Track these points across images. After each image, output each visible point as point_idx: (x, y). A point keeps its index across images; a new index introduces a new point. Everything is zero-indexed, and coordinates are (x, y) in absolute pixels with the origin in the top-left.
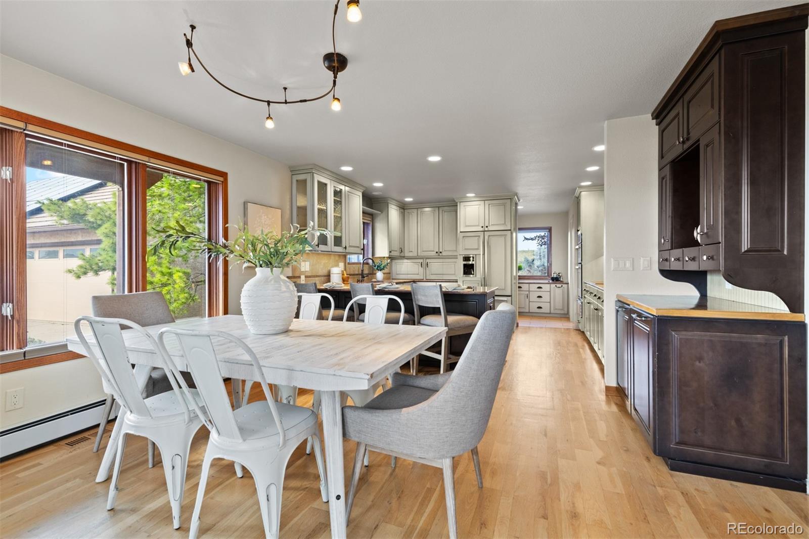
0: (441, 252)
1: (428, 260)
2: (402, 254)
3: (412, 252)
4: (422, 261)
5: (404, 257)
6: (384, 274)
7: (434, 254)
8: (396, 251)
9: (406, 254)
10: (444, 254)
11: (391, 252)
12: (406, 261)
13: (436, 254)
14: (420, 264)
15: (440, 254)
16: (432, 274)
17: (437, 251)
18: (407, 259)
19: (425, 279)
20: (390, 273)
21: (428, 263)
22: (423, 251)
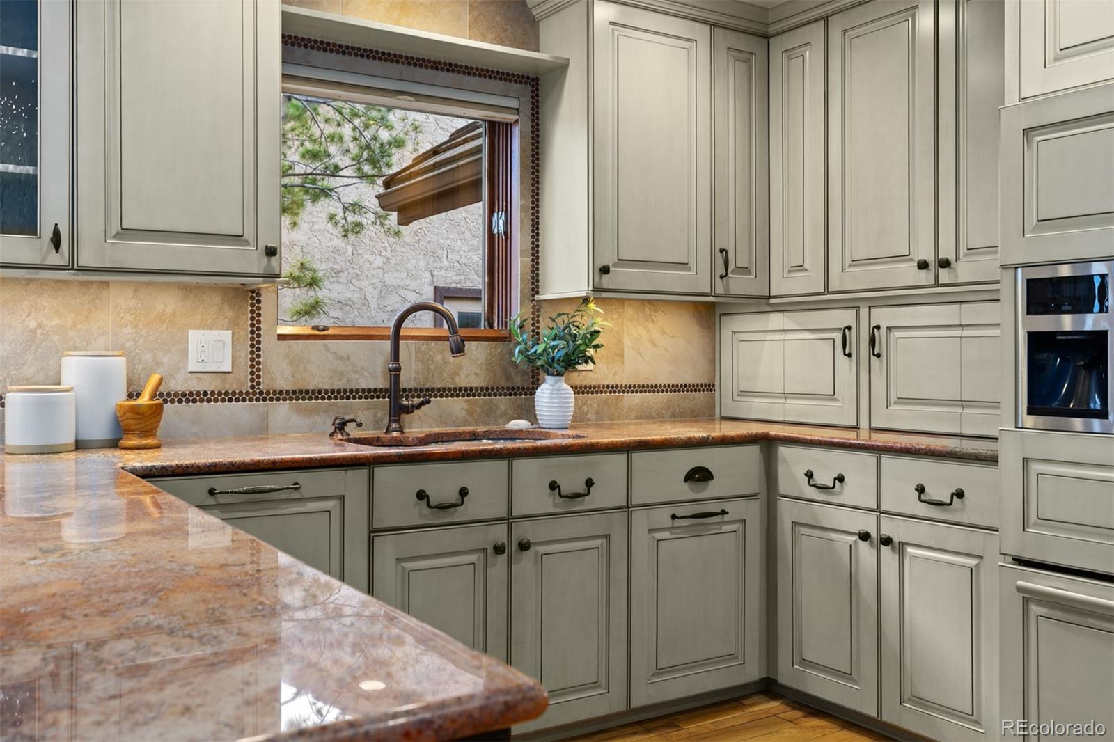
0: (945, 264)
1: (883, 317)
2: (739, 284)
3: (800, 268)
4: (844, 317)
5: (765, 302)
6: (578, 390)
7: (908, 274)
8: (683, 265)
9: (782, 285)
10: (964, 271)
11: (605, 270)
12: (776, 321)
13: (925, 277)
14: (838, 337)
15: (945, 277)
16: (902, 401)
17: (930, 257)
18: (782, 309)
19: (864, 424)
20: (710, 387)
21: (881, 335)
22: (856, 262)
